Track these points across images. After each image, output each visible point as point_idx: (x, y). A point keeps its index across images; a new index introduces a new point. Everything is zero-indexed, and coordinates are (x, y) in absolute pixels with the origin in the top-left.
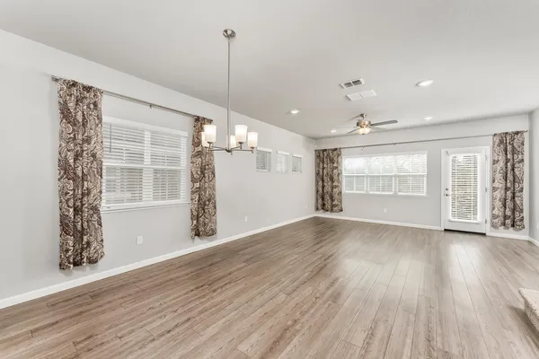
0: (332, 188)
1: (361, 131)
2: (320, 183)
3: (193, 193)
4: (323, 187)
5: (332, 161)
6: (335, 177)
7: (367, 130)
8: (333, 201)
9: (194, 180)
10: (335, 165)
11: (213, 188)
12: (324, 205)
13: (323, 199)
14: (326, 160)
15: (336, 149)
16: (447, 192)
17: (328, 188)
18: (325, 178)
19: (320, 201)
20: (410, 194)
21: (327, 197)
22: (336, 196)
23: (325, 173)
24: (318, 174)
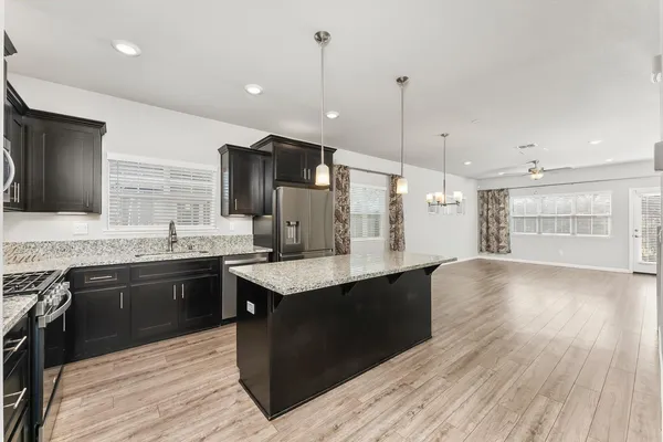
0: (499, 229)
1: (534, 176)
2: (485, 224)
3: (391, 232)
4: (488, 228)
5: (498, 202)
6: (502, 218)
7: (540, 176)
8: (499, 242)
9: (391, 222)
10: (502, 206)
11: (403, 229)
12: (488, 246)
13: (488, 240)
14: (491, 201)
15: (502, 190)
16: (636, 233)
17: (493, 229)
18: (490, 219)
19: (484, 243)
20: (592, 236)
21: (492, 239)
22: (503, 238)
23: (490, 214)
24: (481, 215)
